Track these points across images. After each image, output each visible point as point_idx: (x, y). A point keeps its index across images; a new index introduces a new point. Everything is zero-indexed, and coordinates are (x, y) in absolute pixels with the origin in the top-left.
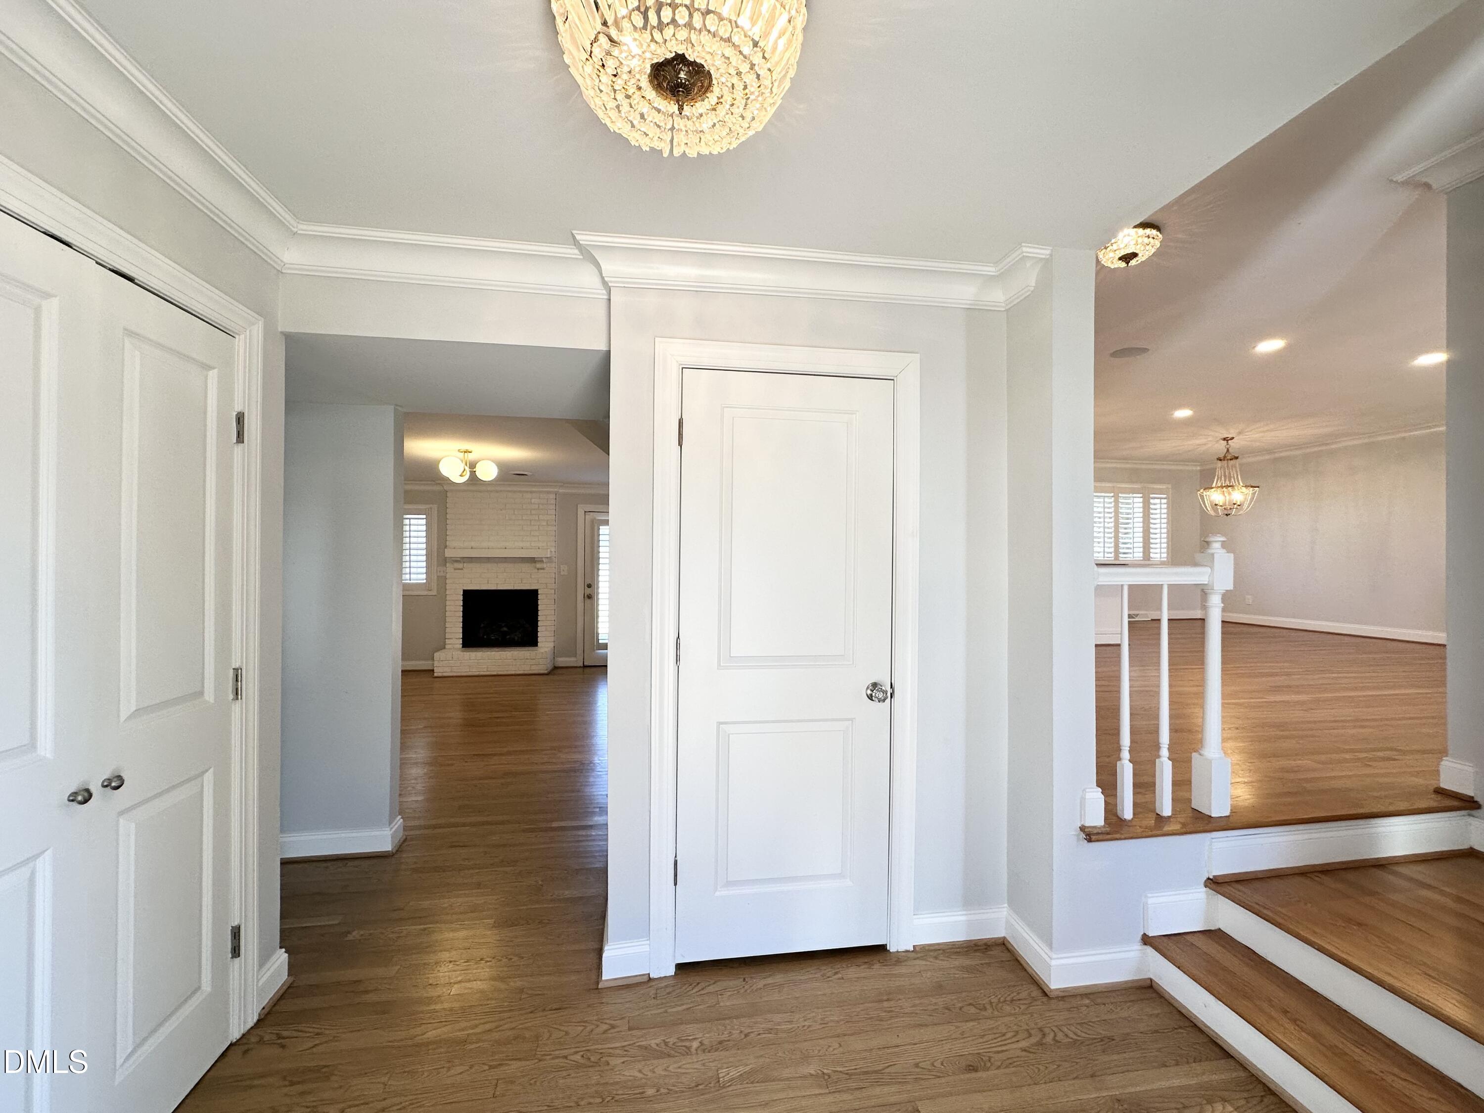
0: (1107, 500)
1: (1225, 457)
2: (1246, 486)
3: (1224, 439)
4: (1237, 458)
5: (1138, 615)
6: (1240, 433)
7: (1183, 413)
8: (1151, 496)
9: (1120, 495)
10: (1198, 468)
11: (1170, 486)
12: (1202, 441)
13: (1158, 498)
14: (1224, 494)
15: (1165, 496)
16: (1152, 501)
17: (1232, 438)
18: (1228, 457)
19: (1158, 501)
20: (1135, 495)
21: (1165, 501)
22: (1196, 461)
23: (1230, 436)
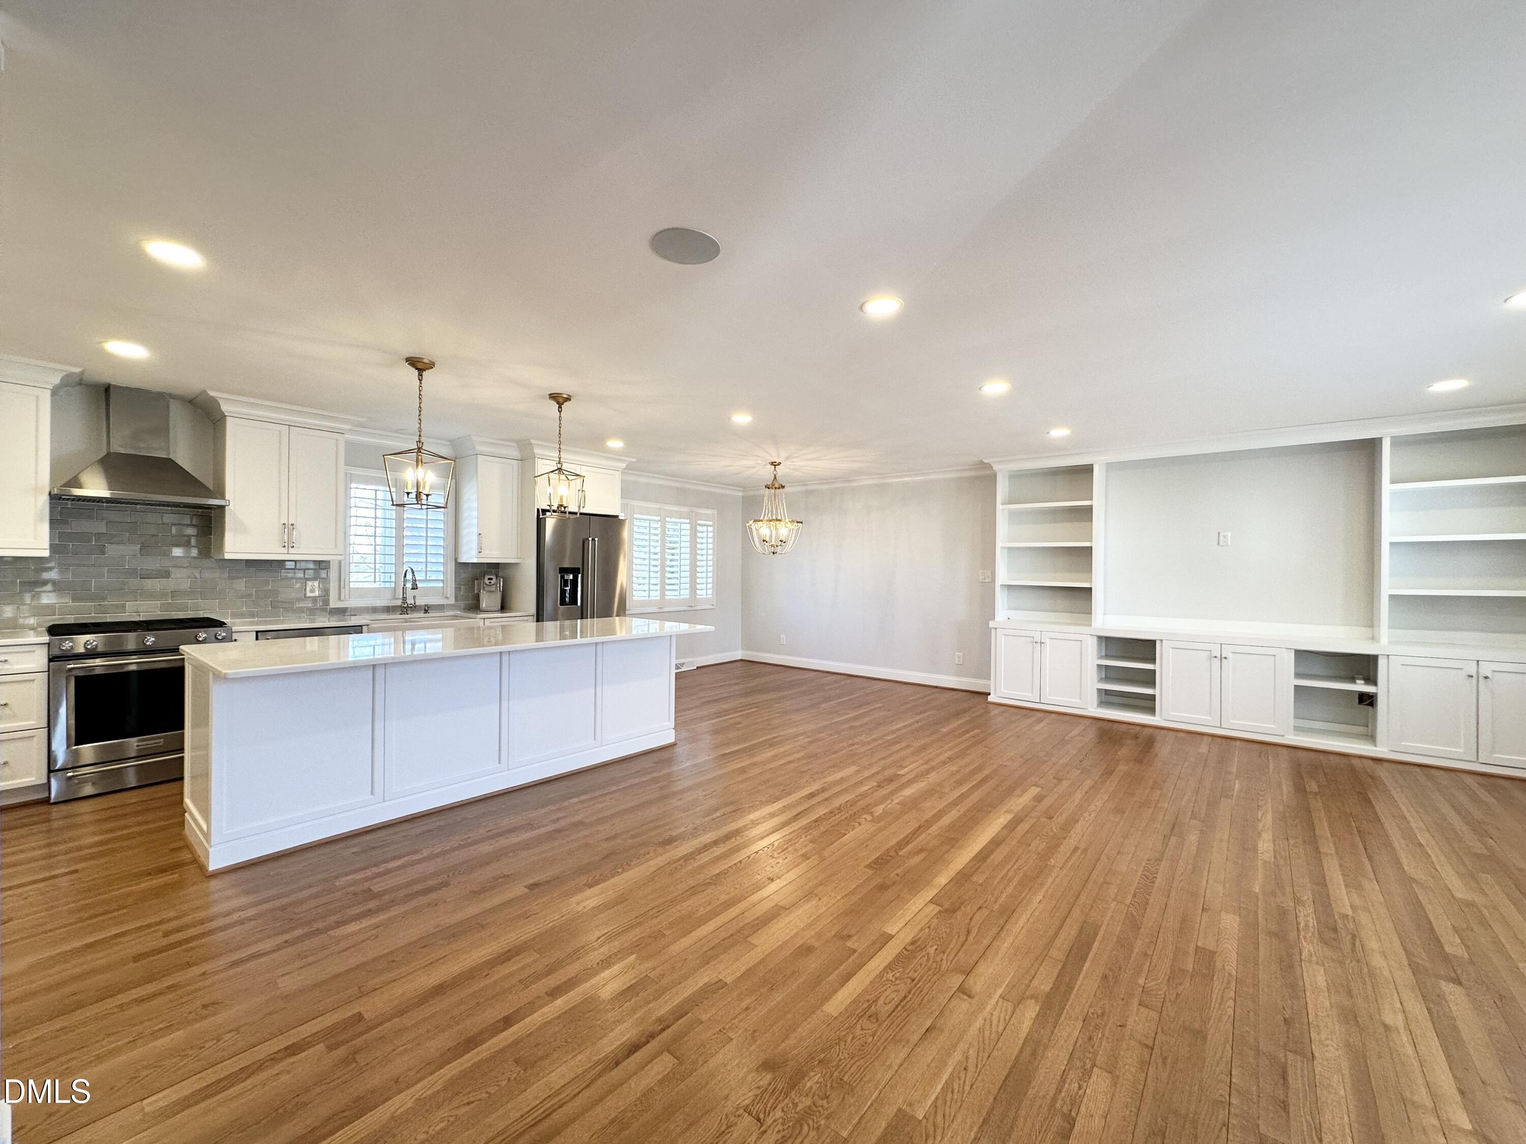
0: (653, 525)
1: (773, 485)
2: (792, 521)
3: (772, 464)
4: (783, 487)
5: (684, 663)
6: (787, 458)
7: (742, 419)
8: (699, 522)
9: (668, 519)
10: (741, 494)
11: (716, 513)
12: (750, 462)
13: (705, 525)
14: (770, 527)
15: (711, 523)
16: (699, 528)
17: (779, 464)
18: (775, 485)
19: (704, 529)
20: (682, 520)
21: (710, 529)
22: (737, 486)
23: (778, 461)
